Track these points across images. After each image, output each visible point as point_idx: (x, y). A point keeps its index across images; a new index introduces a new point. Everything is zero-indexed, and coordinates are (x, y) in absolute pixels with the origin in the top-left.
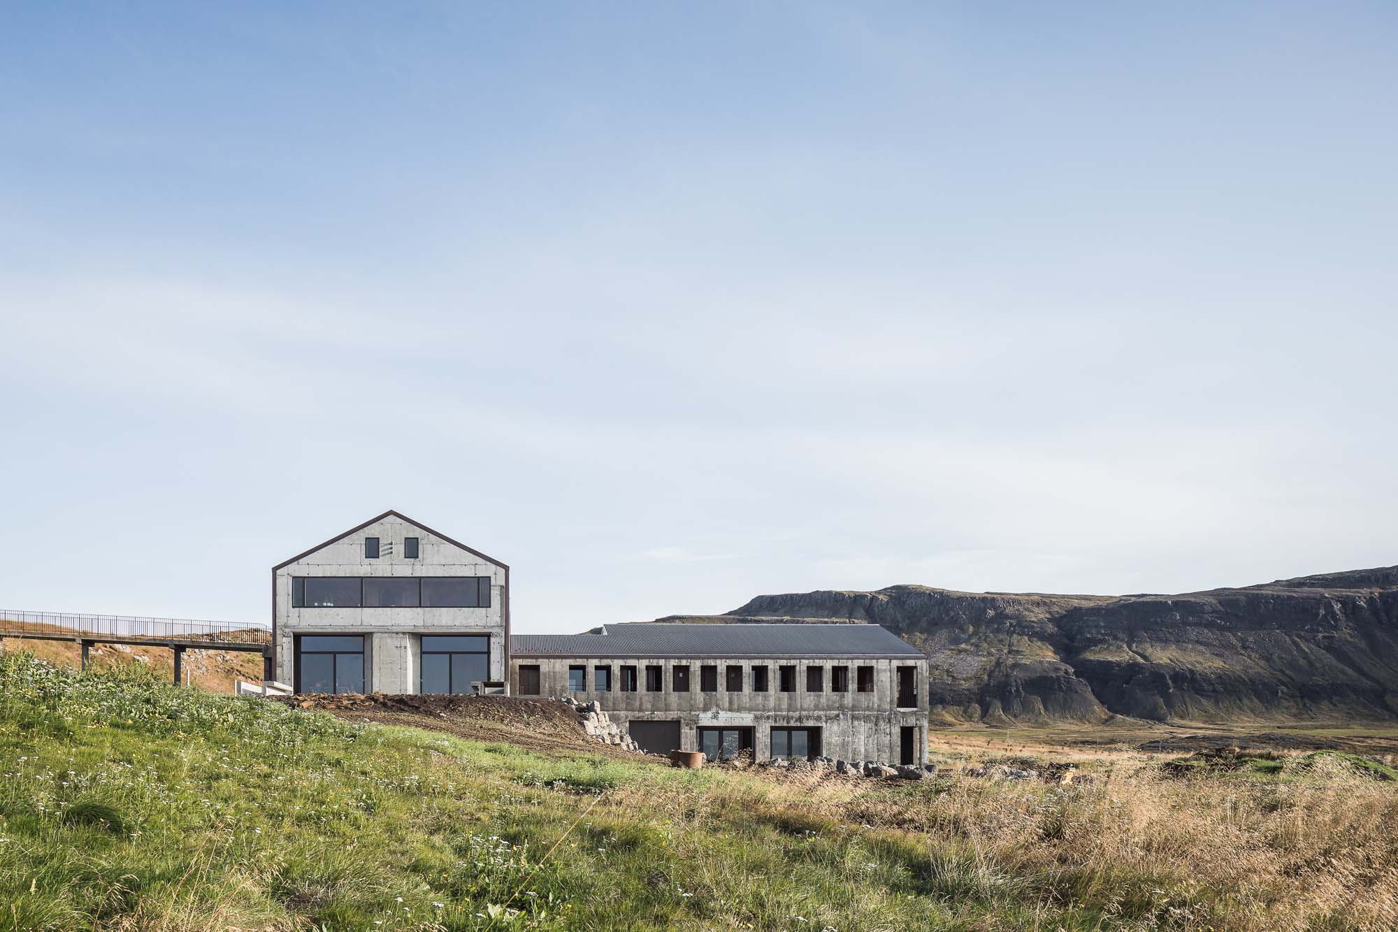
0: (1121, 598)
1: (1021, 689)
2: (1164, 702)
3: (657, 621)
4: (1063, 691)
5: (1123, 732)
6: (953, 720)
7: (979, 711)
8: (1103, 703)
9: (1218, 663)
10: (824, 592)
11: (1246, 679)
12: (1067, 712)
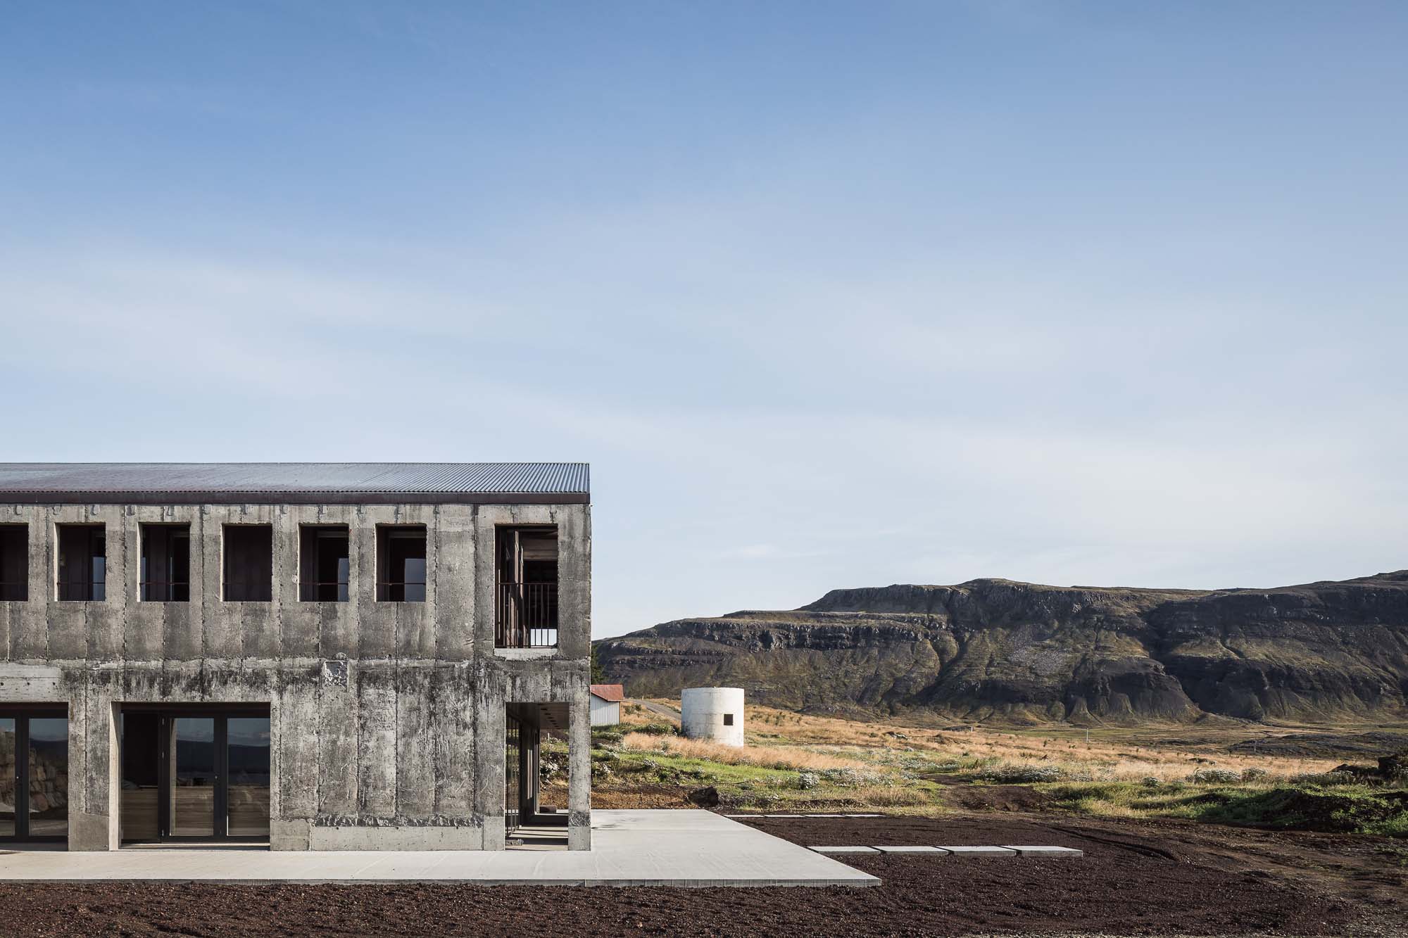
0: (1215, 593)
1: (1108, 686)
2: (1259, 700)
3: (725, 616)
4: (1151, 689)
5: (1214, 732)
6: (1036, 719)
7: (1063, 709)
8: (1194, 701)
9: (1317, 660)
10: (902, 586)
11: (1347, 676)
12: (1156, 710)
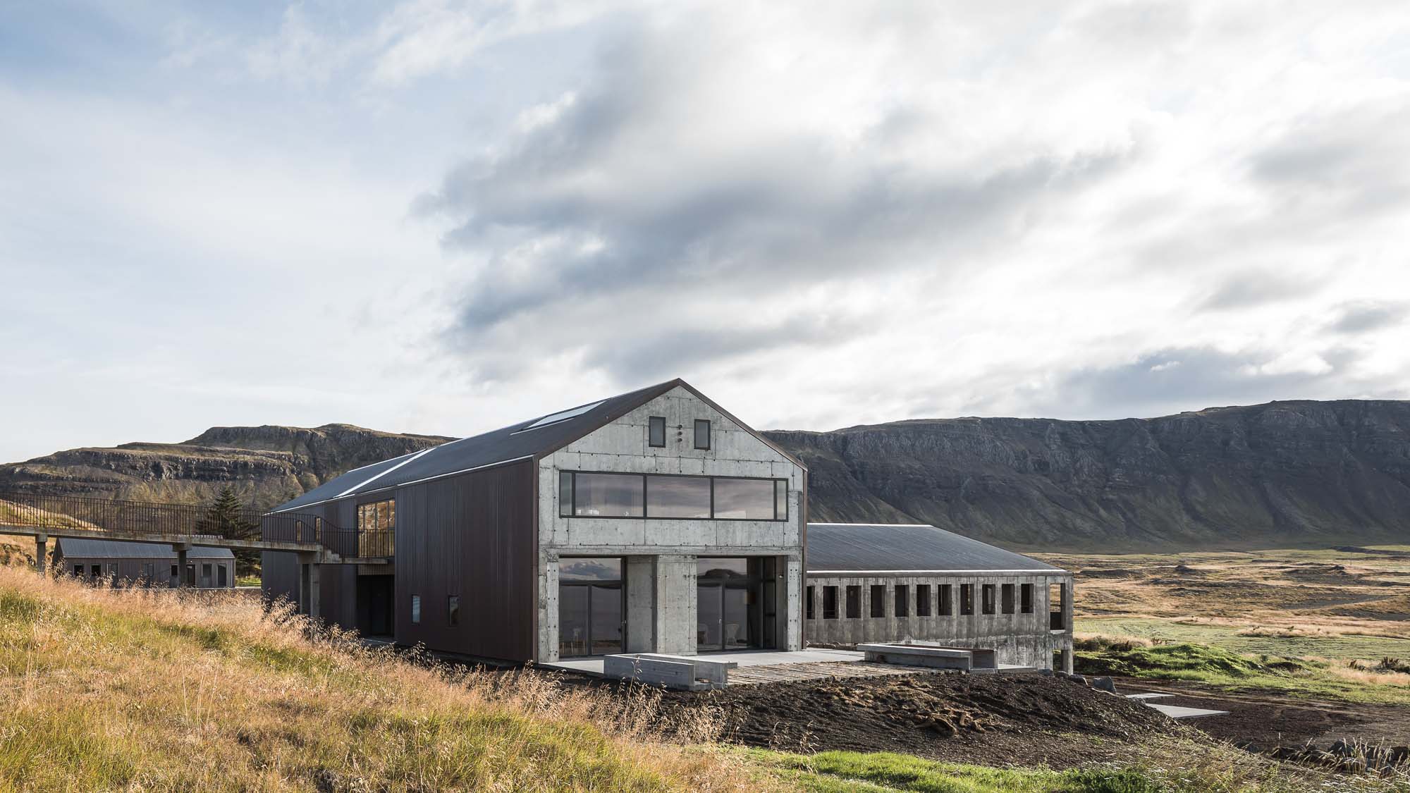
3: (119, 447)
10: (271, 427)
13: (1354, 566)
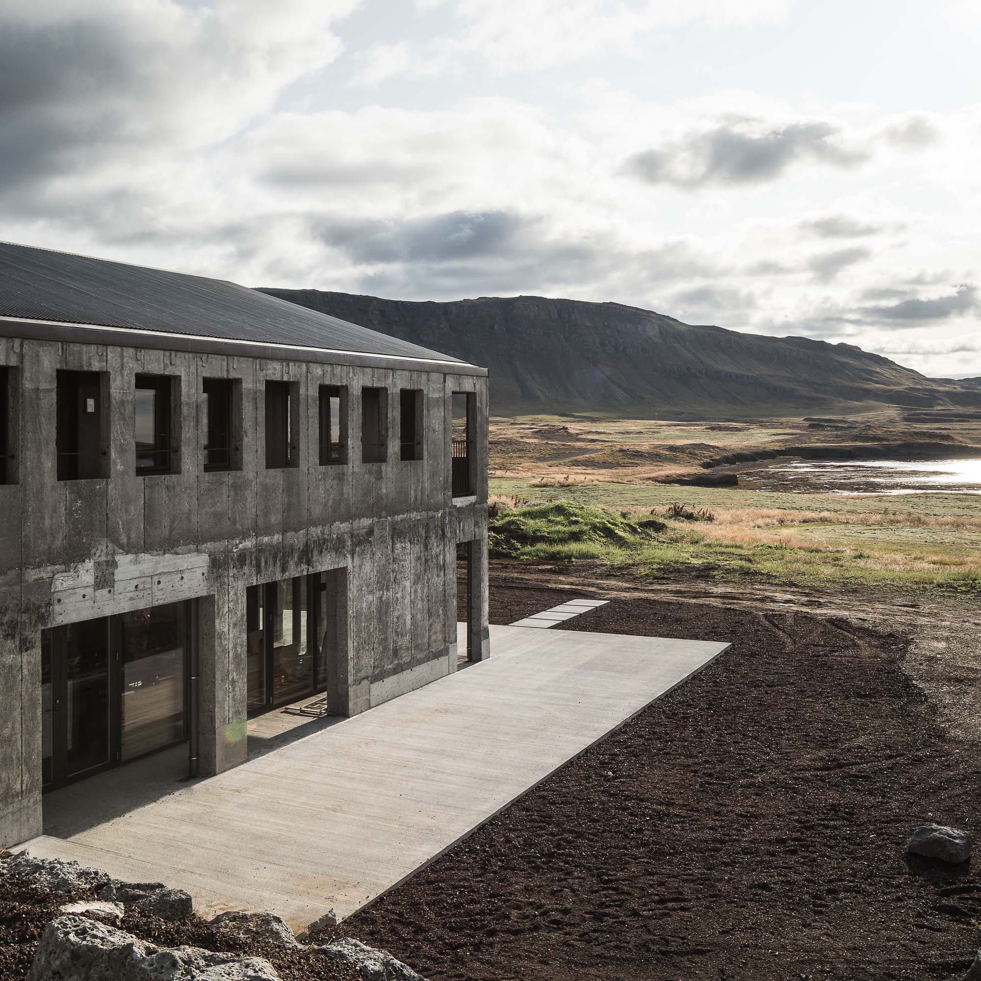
13: (574, 427)
